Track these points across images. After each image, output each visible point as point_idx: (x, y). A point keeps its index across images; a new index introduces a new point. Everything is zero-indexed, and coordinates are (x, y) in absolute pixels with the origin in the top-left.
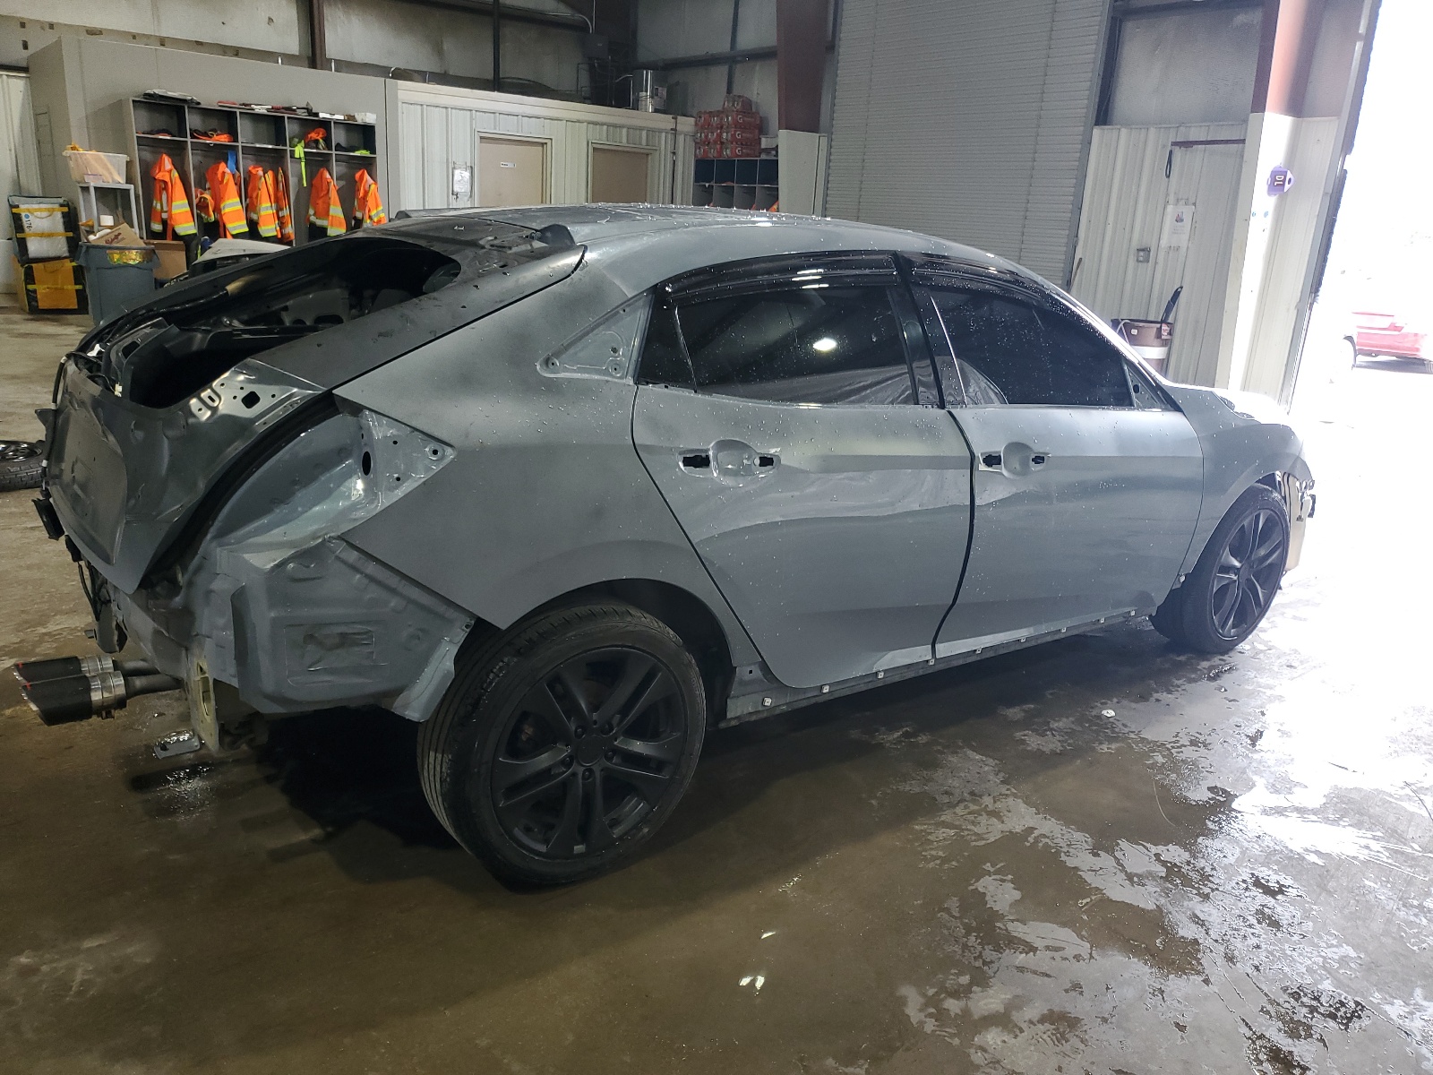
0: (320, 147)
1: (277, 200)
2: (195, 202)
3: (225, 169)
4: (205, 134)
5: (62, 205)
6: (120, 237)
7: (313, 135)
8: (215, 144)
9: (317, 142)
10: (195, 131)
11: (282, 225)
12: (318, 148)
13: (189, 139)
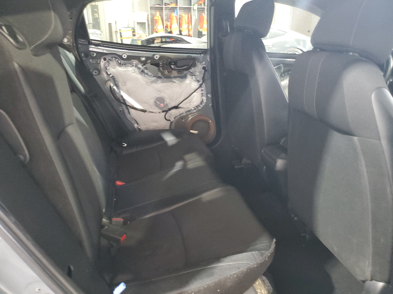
0: (202, 5)
1: (188, 24)
2: (165, 26)
3: (174, 15)
4: (169, 4)
5: (132, 29)
6: (141, 37)
7: (200, 2)
8: (171, 7)
9: (201, 4)
10: (166, 4)
11: (189, 31)
12: (201, 6)
13: (164, 6)
